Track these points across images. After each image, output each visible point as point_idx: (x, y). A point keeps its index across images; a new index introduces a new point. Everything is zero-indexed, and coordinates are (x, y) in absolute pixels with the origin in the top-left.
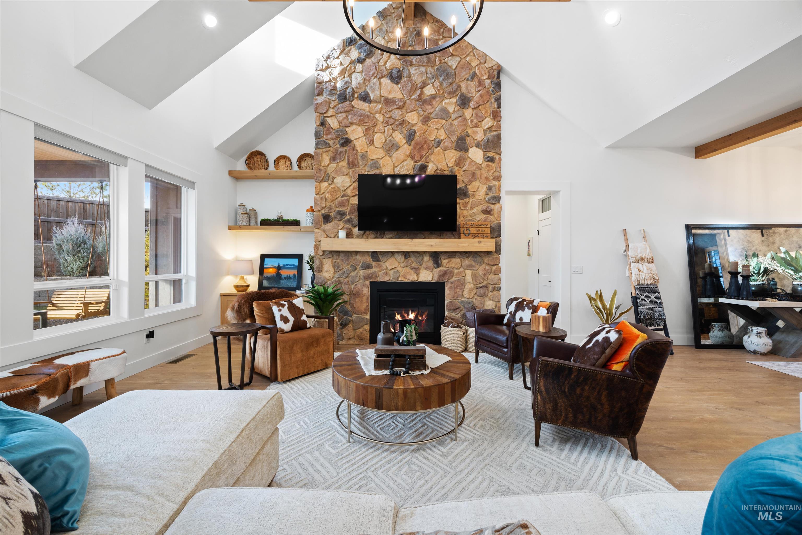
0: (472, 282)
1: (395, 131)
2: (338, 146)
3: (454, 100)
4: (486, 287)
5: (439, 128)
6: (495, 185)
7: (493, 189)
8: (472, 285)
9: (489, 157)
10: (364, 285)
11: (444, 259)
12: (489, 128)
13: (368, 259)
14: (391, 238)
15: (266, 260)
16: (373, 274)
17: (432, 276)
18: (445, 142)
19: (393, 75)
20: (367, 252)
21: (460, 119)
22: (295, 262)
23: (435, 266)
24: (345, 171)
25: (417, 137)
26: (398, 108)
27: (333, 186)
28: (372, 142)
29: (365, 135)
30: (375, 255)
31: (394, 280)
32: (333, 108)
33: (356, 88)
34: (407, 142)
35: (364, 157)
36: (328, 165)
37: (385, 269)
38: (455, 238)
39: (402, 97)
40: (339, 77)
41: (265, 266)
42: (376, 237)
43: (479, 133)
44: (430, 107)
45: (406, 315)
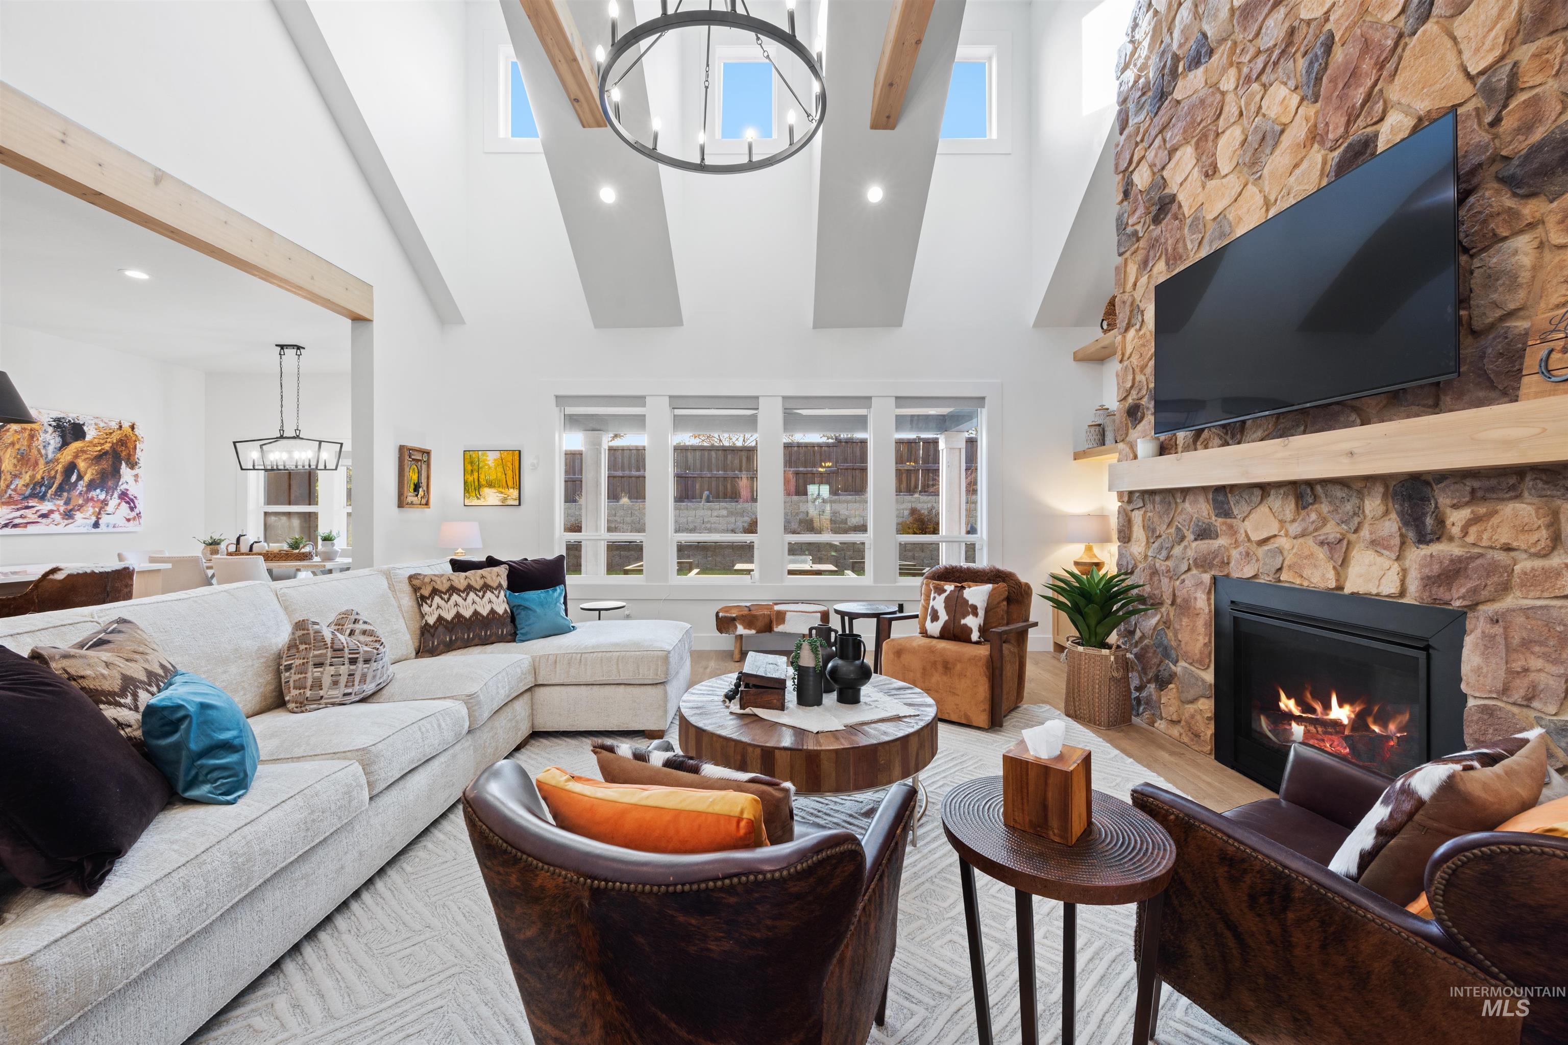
1: (1270, 85)
2: (1151, 227)
10: (1200, 585)
11: (1455, 507)
13: (1207, 510)
17: (1397, 579)
23: (1413, 535)
25: (1338, 54)
27: (1142, 332)
28: (1212, 171)
29: (1199, 159)
30: (1221, 497)
31: (1269, 579)
32: (1142, 141)
33: (1182, 45)
34: (1304, 97)
35: (1197, 222)
36: (1135, 284)
37: (1244, 541)
40: (1151, 52)
45: (1319, 707)
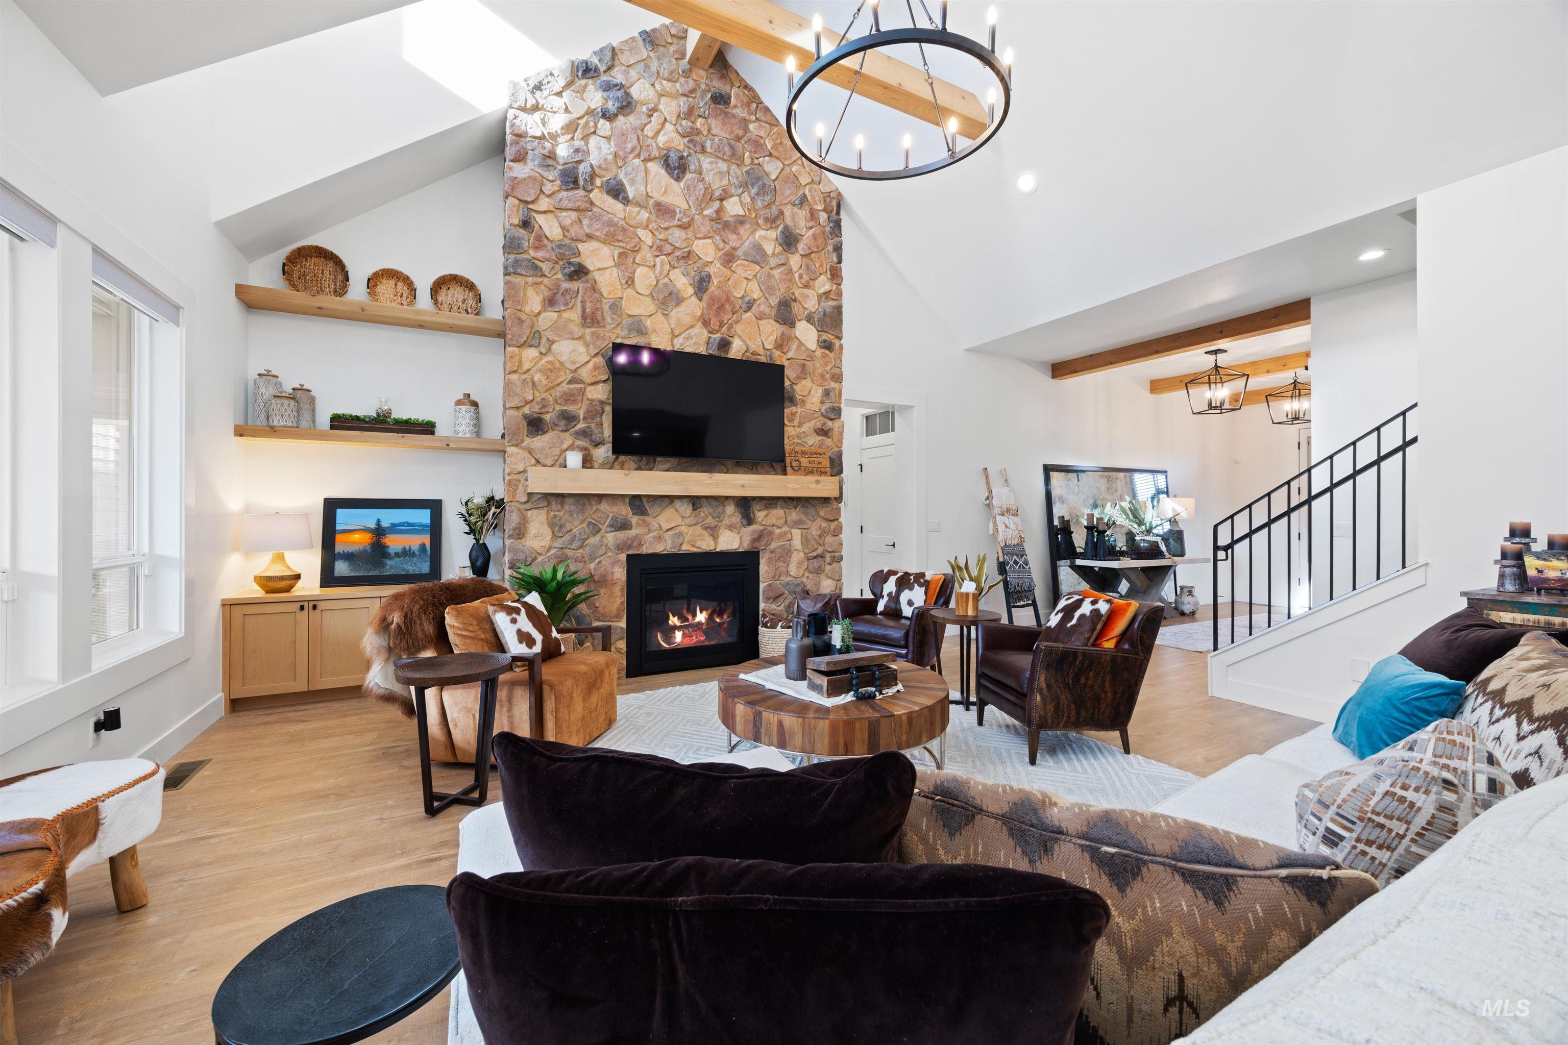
0: (801, 549)
1: (674, 268)
2: (560, 276)
3: (773, 234)
4: (822, 556)
5: (750, 277)
6: (834, 389)
7: (832, 394)
8: (802, 554)
9: (825, 341)
11: (759, 511)
12: (825, 293)
14: (667, 470)
16: (632, 539)
17: (739, 541)
18: (759, 305)
19: (670, 162)
20: (623, 496)
21: (782, 269)
22: (423, 517)
23: (745, 522)
24: (577, 330)
25: (713, 288)
26: (680, 226)
27: (549, 358)
28: (630, 282)
29: (617, 265)
31: (674, 551)
32: (548, 196)
33: (600, 167)
34: (695, 293)
35: (615, 307)
36: (539, 313)
37: (656, 530)
38: (776, 474)
39: (686, 207)
41: (338, 527)
42: (639, 468)
43: (811, 298)
44: (734, 237)
45: (690, 617)
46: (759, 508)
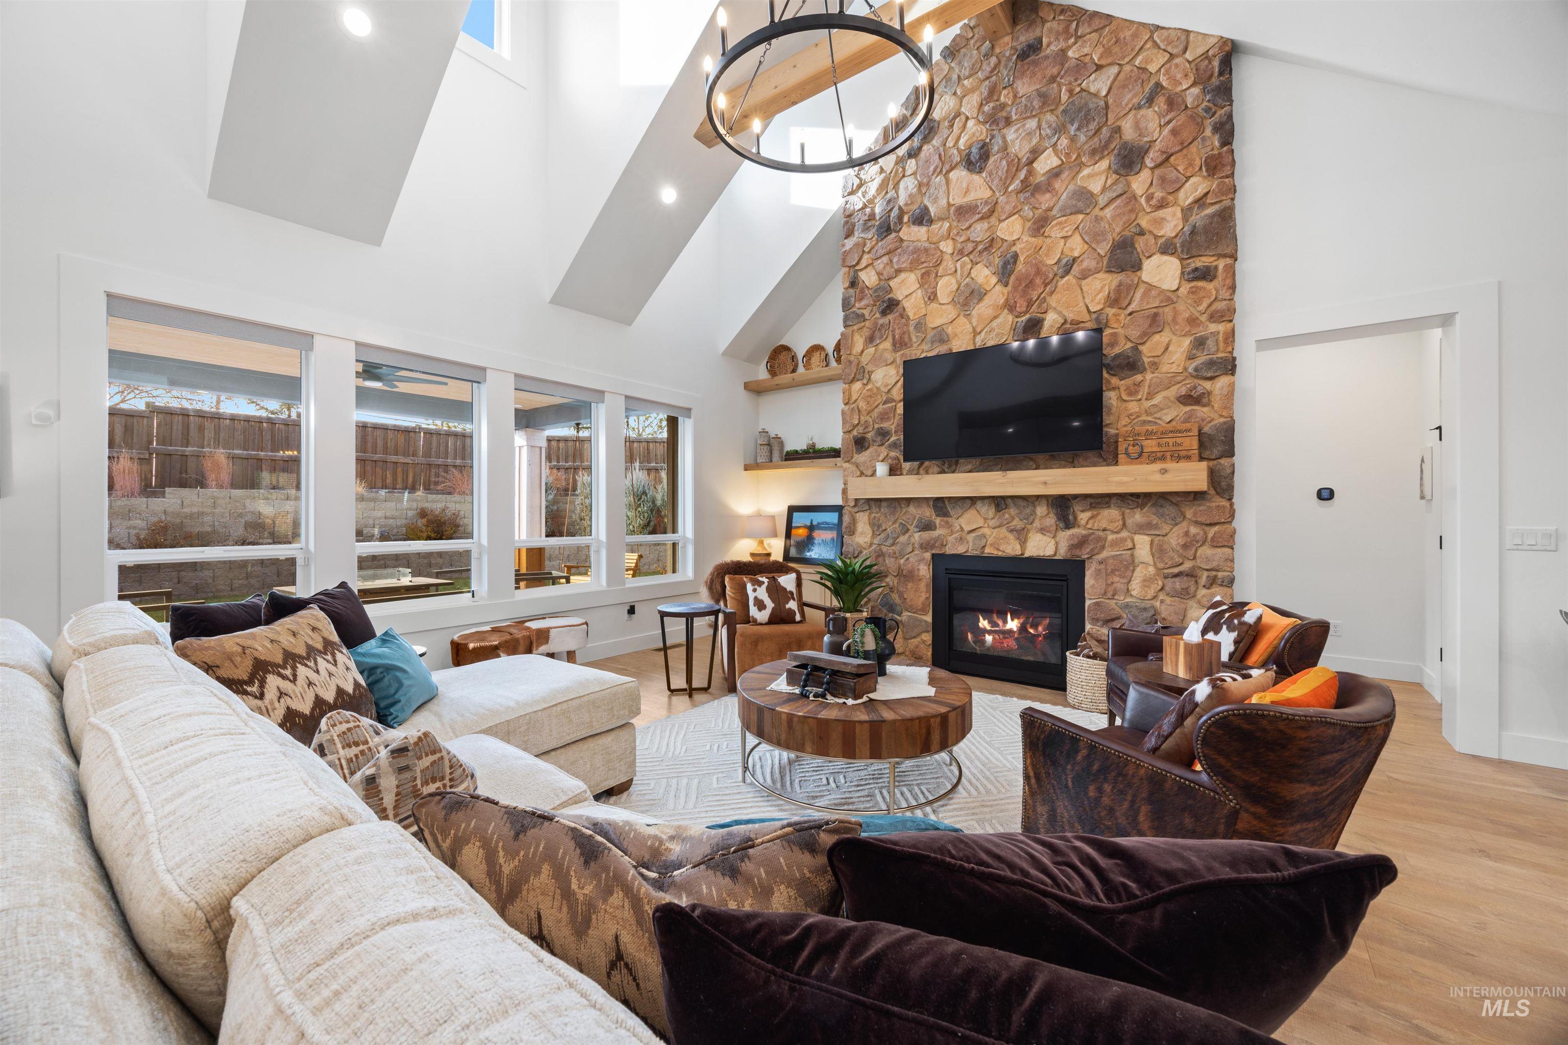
0: (1151, 562)
1: (977, 264)
2: (878, 315)
3: (1104, 164)
4: (1191, 575)
5: (1069, 234)
6: (1215, 334)
7: (1210, 343)
8: (1152, 570)
9: (1196, 269)
10: (921, 560)
11: (1082, 511)
12: (1197, 201)
13: (928, 513)
14: (970, 472)
15: (796, 515)
16: (936, 539)
17: (1053, 547)
18: (1082, 261)
19: (972, 158)
20: (927, 499)
21: (1118, 202)
22: (833, 518)
23: (1062, 525)
24: (889, 356)
25: (1020, 267)
26: (982, 219)
27: (869, 387)
28: (932, 297)
29: (921, 286)
30: (940, 505)
31: (976, 553)
32: (869, 252)
33: (906, 204)
34: (999, 281)
35: (920, 325)
36: (862, 352)
37: (958, 531)
38: (1108, 465)
39: (988, 193)
40: (878, 195)
41: (794, 525)
42: (943, 472)
43: (1169, 218)
44: (1048, 196)
45: (1000, 623)
46: (1081, 509)
